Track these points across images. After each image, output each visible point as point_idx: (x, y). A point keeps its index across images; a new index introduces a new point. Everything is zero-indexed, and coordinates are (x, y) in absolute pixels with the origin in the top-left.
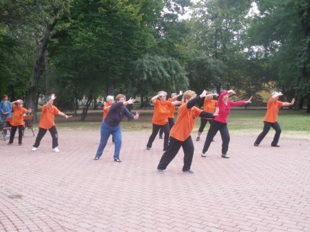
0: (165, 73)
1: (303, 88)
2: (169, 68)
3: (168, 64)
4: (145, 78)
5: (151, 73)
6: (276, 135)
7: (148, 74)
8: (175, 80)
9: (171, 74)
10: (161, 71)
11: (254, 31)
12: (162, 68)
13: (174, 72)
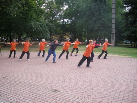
0: (41, 28)
1: (91, 36)
2: (42, 27)
3: (42, 25)
4: (33, 30)
5: (35, 29)
6: (106, 55)
7: (34, 29)
8: (45, 32)
9: (43, 29)
10: (39, 28)
11: (67, 14)
12: (39, 27)
13: (44, 28)
